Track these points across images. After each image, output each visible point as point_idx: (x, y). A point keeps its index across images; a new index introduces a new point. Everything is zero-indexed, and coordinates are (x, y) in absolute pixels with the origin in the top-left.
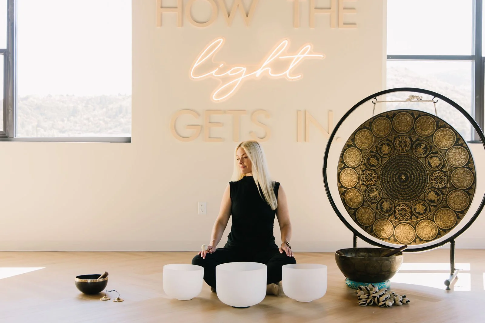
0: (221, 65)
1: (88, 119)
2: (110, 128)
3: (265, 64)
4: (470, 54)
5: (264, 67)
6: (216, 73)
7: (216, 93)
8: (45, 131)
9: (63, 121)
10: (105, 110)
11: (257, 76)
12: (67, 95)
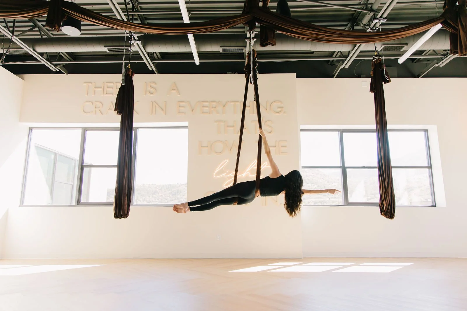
0: (227, 171)
1: (162, 196)
2: (173, 200)
3: (247, 171)
4: (340, 166)
5: (247, 172)
6: (226, 175)
7: (225, 184)
8: (140, 202)
9: (149, 197)
10: (170, 191)
11: (244, 176)
12: (152, 184)
